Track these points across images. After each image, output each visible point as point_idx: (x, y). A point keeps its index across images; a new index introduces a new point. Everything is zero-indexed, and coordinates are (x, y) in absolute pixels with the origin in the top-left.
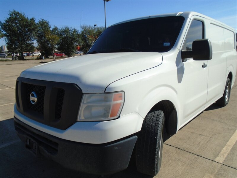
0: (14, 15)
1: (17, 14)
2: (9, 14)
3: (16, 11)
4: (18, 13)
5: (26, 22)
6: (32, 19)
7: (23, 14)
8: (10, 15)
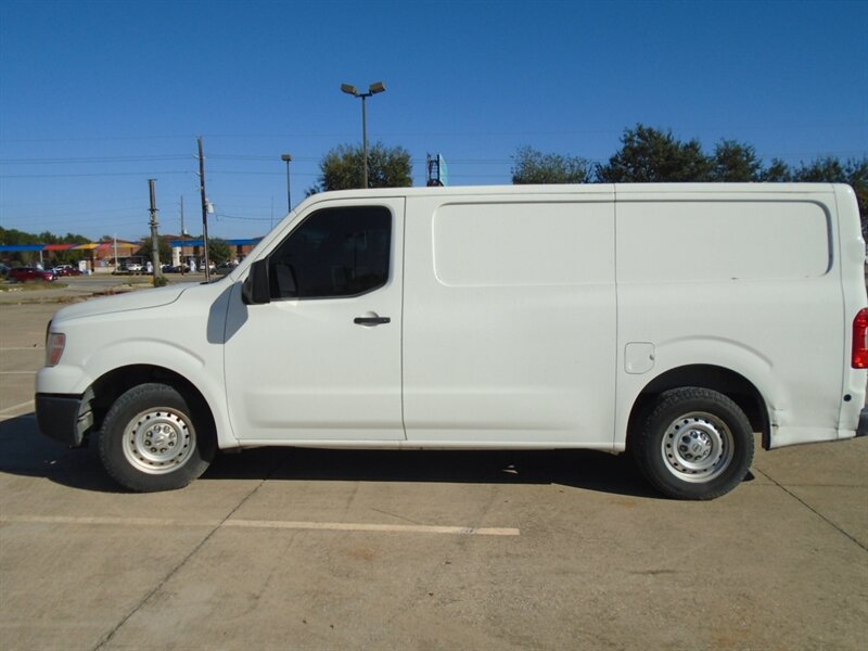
0: (636, 138)
1: (646, 135)
2: (623, 138)
3: (645, 127)
4: (650, 131)
5: (667, 159)
6: (693, 146)
7: (665, 134)
8: (625, 141)
